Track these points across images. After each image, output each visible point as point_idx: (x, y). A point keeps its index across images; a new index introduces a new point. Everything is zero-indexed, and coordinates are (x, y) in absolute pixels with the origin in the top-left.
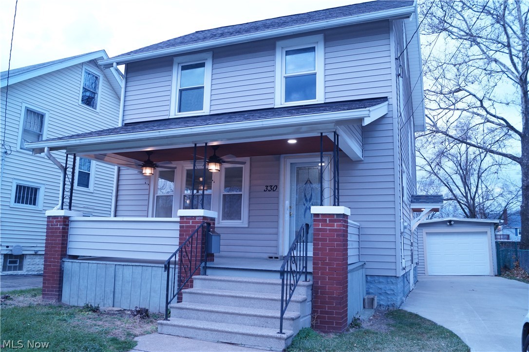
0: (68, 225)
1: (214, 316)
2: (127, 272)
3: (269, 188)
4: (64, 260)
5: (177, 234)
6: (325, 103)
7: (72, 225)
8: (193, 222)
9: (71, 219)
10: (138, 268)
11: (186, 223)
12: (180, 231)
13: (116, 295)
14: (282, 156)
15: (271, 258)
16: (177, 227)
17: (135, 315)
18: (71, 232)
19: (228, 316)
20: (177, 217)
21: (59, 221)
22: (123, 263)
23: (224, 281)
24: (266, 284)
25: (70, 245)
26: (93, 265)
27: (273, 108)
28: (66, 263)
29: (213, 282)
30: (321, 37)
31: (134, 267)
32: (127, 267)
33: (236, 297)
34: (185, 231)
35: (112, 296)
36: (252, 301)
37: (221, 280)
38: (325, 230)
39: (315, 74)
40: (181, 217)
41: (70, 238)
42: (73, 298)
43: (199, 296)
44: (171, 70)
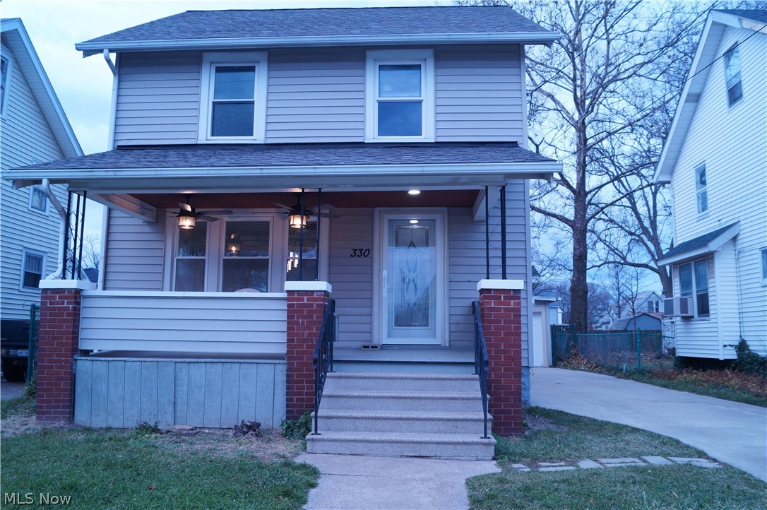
0: (79, 303)
1: (380, 424)
2: (197, 372)
3: (358, 252)
4: (76, 357)
5: (284, 316)
6: (436, 142)
7: (84, 303)
8: (308, 299)
9: (84, 293)
10: (215, 365)
11: (298, 300)
12: (289, 311)
13: (178, 408)
14: (377, 209)
15: (368, 347)
16: (284, 305)
17: (245, 433)
18: (83, 313)
20: (282, 290)
21: (66, 298)
22: (189, 360)
23: (370, 378)
24: (431, 379)
25: (82, 334)
26: (133, 365)
27: (363, 143)
28: (80, 363)
29: (352, 380)
30: (430, 52)
31: (208, 365)
32: (196, 365)
33: (400, 398)
34: (296, 311)
35: (171, 408)
36: (423, 402)
37: (365, 378)
38: (499, 309)
39: (420, 102)
40: (289, 292)
41: (83, 324)
42: (96, 415)
43: (343, 401)
44: (199, 72)
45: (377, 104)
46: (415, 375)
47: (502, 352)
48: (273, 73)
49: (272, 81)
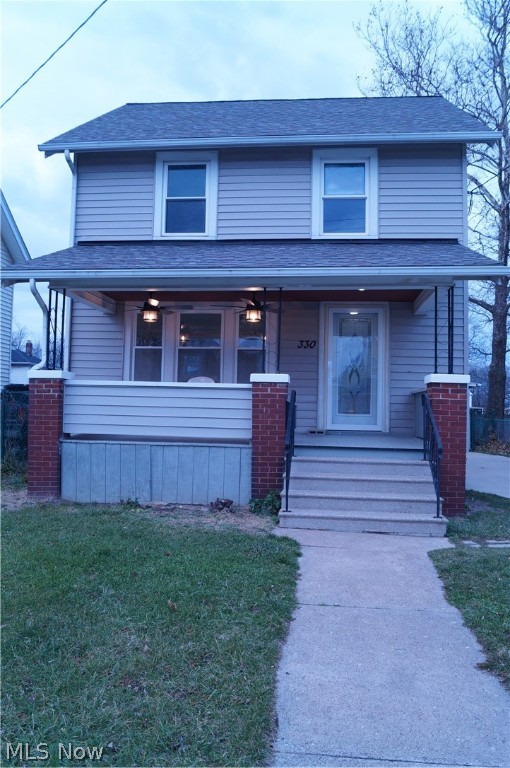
0: (62, 392)
1: (342, 504)
2: (171, 454)
3: (305, 344)
4: (61, 440)
5: (249, 405)
6: (379, 239)
7: (67, 391)
8: (272, 390)
9: (67, 383)
10: (187, 449)
11: (261, 390)
12: (254, 401)
13: (154, 486)
14: (322, 303)
15: (314, 432)
16: (249, 395)
17: (220, 509)
18: (67, 401)
19: (362, 502)
20: (248, 382)
21: (52, 386)
22: (163, 444)
23: (329, 462)
24: (385, 464)
25: (66, 420)
26: (113, 447)
27: (310, 240)
28: (64, 445)
29: (313, 464)
30: (374, 151)
31: (181, 449)
32: (171, 448)
33: (358, 481)
34: (261, 401)
35: (148, 486)
36: (379, 485)
37: (325, 462)
38: (446, 402)
39: (364, 200)
40: (254, 383)
41: (66, 410)
42: (81, 492)
43: (307, 482)
44: (153, 170)
45: (322, 202)
46: (370, 460)
47: (449, 440)
48: (224, 172)
49: (223, 179)
